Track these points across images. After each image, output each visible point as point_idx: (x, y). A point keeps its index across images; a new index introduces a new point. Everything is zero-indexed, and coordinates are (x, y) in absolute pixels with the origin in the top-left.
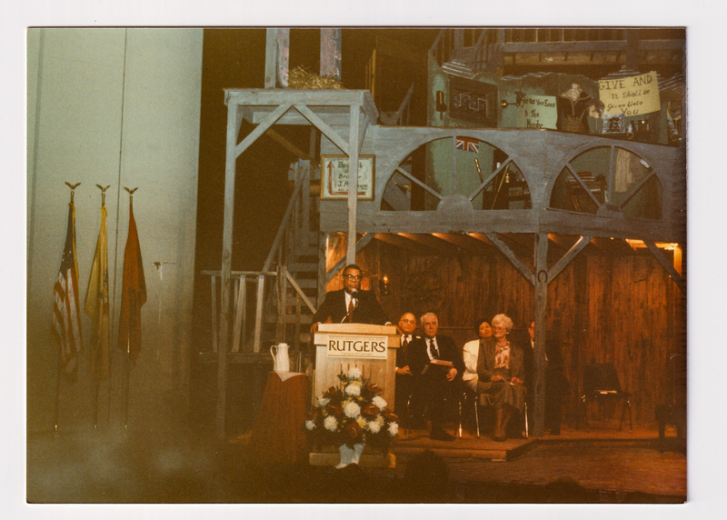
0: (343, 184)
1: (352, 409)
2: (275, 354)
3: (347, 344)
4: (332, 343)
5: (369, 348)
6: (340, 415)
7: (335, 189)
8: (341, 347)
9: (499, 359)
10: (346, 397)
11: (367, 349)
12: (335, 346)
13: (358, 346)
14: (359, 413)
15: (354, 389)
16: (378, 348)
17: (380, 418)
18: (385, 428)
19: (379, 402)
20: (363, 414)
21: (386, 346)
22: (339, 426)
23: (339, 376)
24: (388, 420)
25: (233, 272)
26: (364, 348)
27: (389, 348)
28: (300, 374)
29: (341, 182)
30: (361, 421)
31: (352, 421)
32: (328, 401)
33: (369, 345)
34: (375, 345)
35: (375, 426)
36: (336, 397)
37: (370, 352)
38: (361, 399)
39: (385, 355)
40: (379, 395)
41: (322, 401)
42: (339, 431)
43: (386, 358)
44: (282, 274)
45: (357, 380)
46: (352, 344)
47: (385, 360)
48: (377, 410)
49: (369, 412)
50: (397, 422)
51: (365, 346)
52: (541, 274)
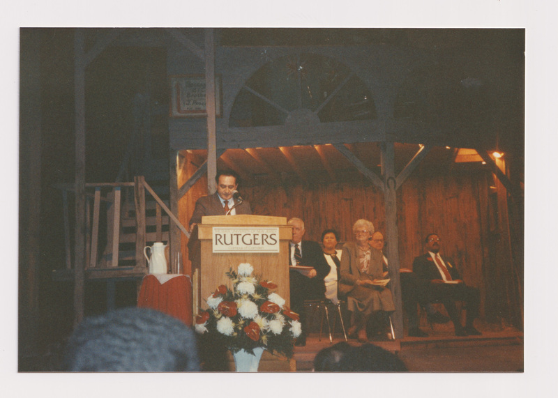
0: (191, 102)
1: (248, 309)
2: (149, 255)
3: (235, 237)
4: (218, 237)
5: (259, 241)
6: (235, 317)
7: (184, 108)
8: (228, 241)
10: (239, 296)
11: (257, 242)
12: (222, 240)
13: (247, 240)
14: (257, 312)
15: (247, 287)
16: (269, 240)
17: (279, 316)
18: (287, 328)
19: (277, 299)
20: (262, 313)
21: (277, 237)
22: (236, 329)
23: (228, 274)
24: (288, 318)
25: (88, 184)
26: (254, 242)
27: (280, 240)
28: (178, 275)
29: (189, 101)
30: (262, 322)
31: (250, 322)
32: (219, 300)
33: (259, 238)
34: (265, 237)
35: (276, 326)
36: (230, 299)
37: (261, 245)
38: (257, 297)
39: (276, 248)
40: (275, 292)
41: (214, 302)
42: (235, 334)
43: (278, 252)
44: (140, 185)
45: (248, 276)
46: (240, 237)
47: (276, 254)
48: (276, 307)
49: (267, 311)
50: (299, 321)
51: (255, 239)
52: (390, 180)
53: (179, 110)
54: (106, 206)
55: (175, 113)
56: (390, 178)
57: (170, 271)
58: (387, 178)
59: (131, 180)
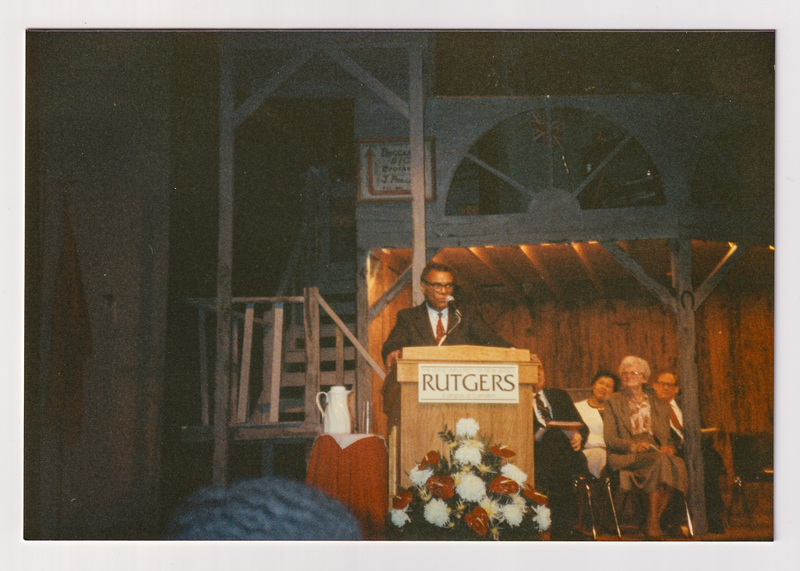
0: (390, 178)
1: (470, 487)
3: (452, 380)
4: (428, 379)
5: (488, 385)
6: (452, 499)
7: (378, 187)
8: (442, 385)
9: (637, 422)
10: (457, 468)
11: (485, 386)
12: (433, 384)
13: (471, 383)
14: (484, 492)
15: (470, 453)
16: (503, 384)
17: (518, 499)
18: (529, 517)
19: (514, 473)
20: (491, 493)
21: (515, 380)
22: (452, 517)
23: (442, 434)
24: (531, 502)
25: (235, 300)
26: (480, 386)
27: (521, 385)
28: (368, 435)
29: (386, 177)
30: (491, 507)
31: (473, 507)
32: (428, 473)
33: (488, 381)
34: (497, 379)
35: (514, 514)
36: (444, 471)
37: (491, 392)
38: (484, 469)
39: (513, 397)
40: (511, 462)
41: (419, 477)
42: (452, 525)
43: (517, 401)
44: (311, 299)
45: (472, 439)
46: (460, 379)
47: (514, 406)
48: (512, 486)
49: (499, 490)
50: (547, 506)
51: (482, 382)
52: (686, 295)
53: (371, 190)
54: (261, 332)
55: (365, 194)
56: (685, 292)
57: (356, 428)
58: (680, 293)
59: (300, 293)
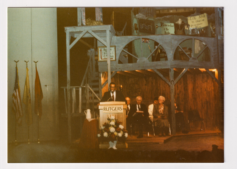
0: (105, 56)
1: (112, 129)
2: (86, 113)
3: (109, 109)
4: (105, 108)
5: (117, 109)
6: (109, 132)
7: (103, 58)
9: (160, 111)
10: (110, 126)
13: (113, 109)
14: (115, 130)
15: (113, 123)
16: (120, 109)
17: (122, 132)
18: (123, 135)
19: (121, 127)
20: (116, 131)
21: (122, 108)
22: (108, 135)
23: (108, 119)
24: (124, 132)
25: (71, 87)
26: (115, 109)
27: (123, 109)
28: (95, 119)
29: (105, 55)
30: (116, 133)
31: (113, 133)
32: (104, 127)
35: (120, 135)
37: (117, 111)
38: (115, 126)
39: (122, 111)
40: (121, 125)
41: (102, 128)
42: (108, 137)
44: (87, 87)
45: (113, 120)
46: (111, 108)
47: (122, 113)
48: (120, 129)
49: (118, 130)
50: (127, 133)
52: (172, 82)
57: (92, 118)
59: (85, 85)
